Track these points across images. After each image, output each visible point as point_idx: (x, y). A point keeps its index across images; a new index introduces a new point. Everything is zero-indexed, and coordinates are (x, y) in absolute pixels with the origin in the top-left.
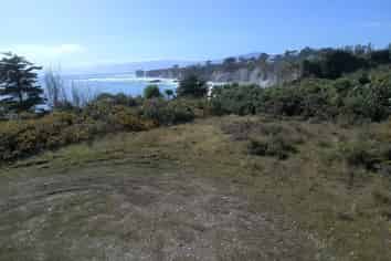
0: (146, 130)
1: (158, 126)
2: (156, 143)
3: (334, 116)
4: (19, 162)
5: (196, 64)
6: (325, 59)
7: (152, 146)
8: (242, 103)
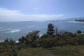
0: (76, 45)
1: (79, 44)
2: (78, 52)
4: (49, 48)
7: (77, 52)
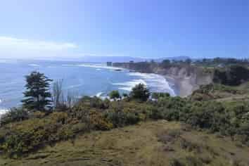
2: (113, 147)
3: (232, 134)
4: (31, 156)
5: (144, 61)
6: (230, 70)
7: (110, 148)
8: (172, 111)
